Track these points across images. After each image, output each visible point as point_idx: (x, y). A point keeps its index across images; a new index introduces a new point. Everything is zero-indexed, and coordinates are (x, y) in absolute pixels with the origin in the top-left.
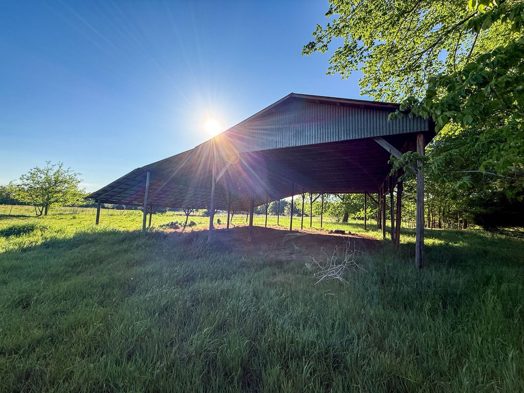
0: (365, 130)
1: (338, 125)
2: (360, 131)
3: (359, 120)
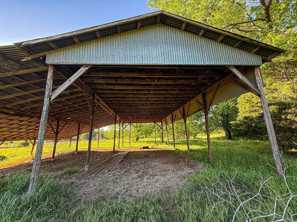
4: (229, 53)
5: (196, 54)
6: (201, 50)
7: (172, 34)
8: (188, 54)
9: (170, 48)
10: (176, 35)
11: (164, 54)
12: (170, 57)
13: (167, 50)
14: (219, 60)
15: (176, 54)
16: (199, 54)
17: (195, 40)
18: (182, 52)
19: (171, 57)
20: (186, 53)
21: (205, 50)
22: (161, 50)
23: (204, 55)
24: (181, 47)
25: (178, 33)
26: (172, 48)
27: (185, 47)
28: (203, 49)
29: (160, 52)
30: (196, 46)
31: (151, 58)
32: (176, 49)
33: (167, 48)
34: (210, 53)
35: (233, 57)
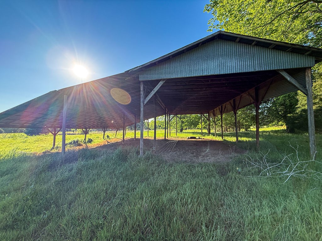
0: (273, 64)
1: (253, 60)
2: (269, 65)
3: (269, 57)
4: (280, 58)
5: (247, 62)
6: (252, 58)
7: (227, 47)
8: (240, 63)
9: (225, 59)
10: (231, 47)
11: (220, 66)
12: (224, 67)
13: (222, 62)
14: (269, 66)
15: (230, 64)
16: (250, 63)
17: (248, 49)
18: (235, 62)
19: (226, 68)
20: (238, 62)
21: (256, 58)
22: (217, 62)
23: (255, 63)
24: (235, 58)
25: (232, 46)
26: (227, 59)
27: (238, 58)
28: (254, 57)
29: (217, 64)
30: (248, 55)
31: (209, 70)
32: (230, 60)
33: (222, 60)
34: (261, 60)
35: (283, 62)
